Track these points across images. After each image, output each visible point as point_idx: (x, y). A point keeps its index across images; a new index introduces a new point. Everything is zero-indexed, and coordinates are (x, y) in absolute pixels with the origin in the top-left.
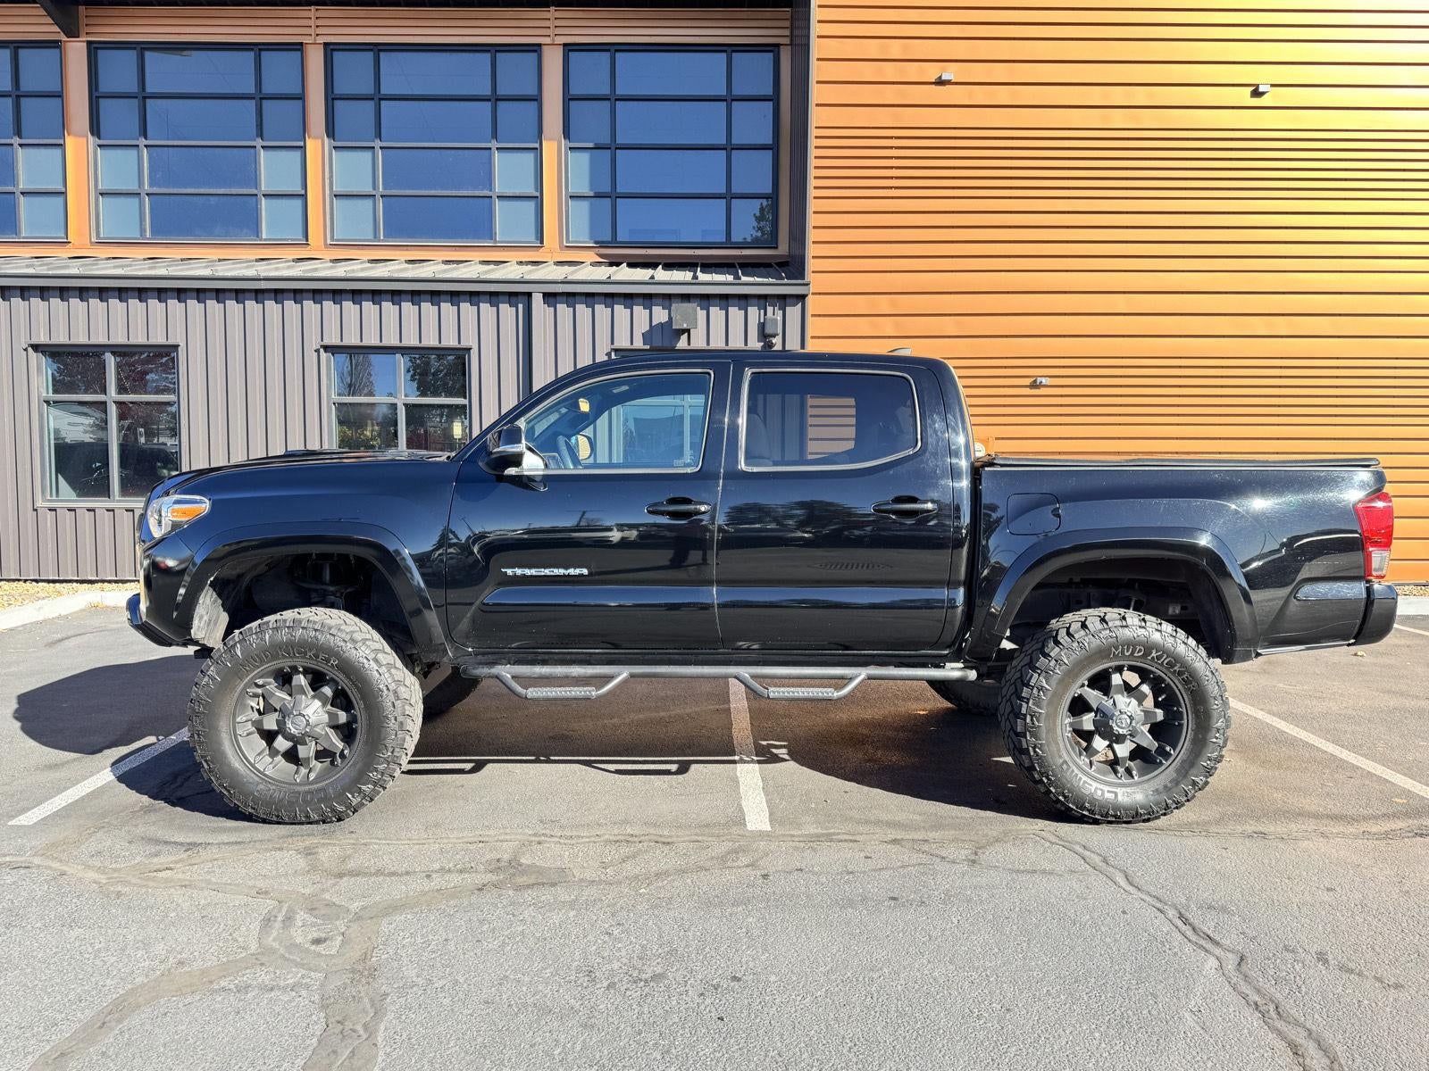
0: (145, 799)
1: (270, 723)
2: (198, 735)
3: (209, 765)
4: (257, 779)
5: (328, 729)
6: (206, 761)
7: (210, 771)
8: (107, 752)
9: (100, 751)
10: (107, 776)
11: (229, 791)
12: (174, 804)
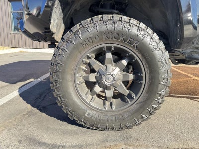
0: (29, 106)
1: (92, 78)
2: (56, 83)
3: (61, 99)
4: (86, 107)
5: (121, 83)
6: (60, 97)
7: (62, 102)
8: (18, 83)
9: (16, 83)
10: (16, 93)
11: (71, 113)
12: (41, 111)
